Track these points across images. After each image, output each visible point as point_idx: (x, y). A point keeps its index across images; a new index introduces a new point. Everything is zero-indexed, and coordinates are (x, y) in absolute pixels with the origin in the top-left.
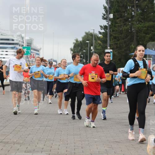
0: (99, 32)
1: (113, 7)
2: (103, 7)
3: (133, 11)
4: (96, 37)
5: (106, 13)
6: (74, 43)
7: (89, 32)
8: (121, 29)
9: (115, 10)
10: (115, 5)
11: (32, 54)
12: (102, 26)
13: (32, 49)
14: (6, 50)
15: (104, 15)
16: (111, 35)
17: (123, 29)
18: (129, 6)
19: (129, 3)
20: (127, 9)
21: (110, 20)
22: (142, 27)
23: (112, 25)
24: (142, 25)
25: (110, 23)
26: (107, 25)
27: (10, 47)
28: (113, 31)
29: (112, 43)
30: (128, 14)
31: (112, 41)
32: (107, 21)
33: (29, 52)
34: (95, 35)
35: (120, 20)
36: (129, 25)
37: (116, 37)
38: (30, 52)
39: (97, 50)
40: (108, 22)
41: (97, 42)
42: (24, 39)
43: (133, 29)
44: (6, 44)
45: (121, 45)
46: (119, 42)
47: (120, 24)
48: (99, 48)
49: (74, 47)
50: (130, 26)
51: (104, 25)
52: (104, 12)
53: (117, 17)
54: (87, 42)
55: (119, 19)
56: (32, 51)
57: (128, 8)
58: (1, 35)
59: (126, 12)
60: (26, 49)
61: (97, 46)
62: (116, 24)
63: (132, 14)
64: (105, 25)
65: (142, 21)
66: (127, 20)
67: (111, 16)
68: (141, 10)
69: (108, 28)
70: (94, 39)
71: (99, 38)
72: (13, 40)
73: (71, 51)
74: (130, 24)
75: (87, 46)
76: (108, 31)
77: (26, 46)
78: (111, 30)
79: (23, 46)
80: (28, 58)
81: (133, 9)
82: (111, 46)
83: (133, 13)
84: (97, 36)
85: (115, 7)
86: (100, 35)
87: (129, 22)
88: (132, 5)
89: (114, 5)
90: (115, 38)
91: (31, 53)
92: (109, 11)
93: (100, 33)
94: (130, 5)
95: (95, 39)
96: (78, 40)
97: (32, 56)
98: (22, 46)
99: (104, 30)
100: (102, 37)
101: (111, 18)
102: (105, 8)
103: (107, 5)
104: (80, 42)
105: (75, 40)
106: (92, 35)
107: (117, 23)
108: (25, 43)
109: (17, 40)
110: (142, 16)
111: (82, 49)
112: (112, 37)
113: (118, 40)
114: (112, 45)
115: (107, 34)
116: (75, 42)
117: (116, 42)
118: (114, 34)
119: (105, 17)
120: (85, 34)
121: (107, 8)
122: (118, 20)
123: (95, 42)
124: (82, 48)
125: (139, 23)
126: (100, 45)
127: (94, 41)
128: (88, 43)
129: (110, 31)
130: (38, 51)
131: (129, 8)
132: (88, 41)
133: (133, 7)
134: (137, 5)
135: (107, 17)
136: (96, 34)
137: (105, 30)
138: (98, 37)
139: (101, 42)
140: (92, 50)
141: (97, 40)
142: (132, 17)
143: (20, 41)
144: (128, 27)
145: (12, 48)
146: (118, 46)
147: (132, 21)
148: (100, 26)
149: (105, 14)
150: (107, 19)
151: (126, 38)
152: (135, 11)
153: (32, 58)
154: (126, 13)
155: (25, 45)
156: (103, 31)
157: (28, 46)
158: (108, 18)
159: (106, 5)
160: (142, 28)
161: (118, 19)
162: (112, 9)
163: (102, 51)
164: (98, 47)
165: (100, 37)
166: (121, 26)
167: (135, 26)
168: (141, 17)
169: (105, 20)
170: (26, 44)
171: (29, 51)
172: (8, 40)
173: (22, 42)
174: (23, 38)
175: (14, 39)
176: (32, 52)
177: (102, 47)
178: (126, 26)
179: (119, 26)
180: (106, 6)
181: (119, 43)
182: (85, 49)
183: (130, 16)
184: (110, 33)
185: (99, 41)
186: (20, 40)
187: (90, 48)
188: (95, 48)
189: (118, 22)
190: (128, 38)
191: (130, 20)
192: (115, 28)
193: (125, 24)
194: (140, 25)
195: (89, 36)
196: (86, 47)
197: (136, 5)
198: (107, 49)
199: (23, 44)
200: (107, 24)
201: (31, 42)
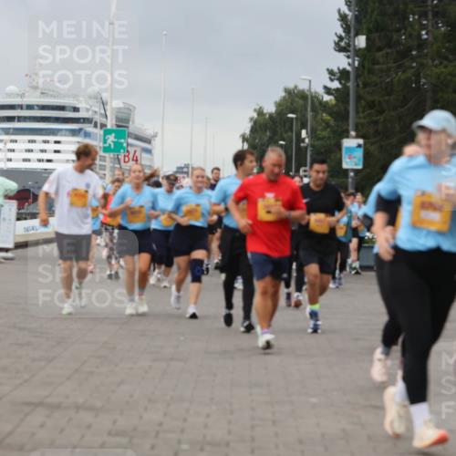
0: (325, 87)
1: (365, 17)
2: (337, 16)
3: (424, 29)
4: (317, 104)
5: (344, 31)
6: (251, 119)
7: (296, 87)
8: (388, 80)
9: (371, 26)
10: (372, 11)
11: (131, 150)
12: (332, 71)
13: (130, 135)
14: (57, 138)
15: (341, 38)
16: (359, 98)
17: (396, 80)
18: (414, 15)
19: (411, 6)
20: (406, 22)
21: (358, 52)
22: (450, 74)
23: (363, 67)
24: (450, 69)
25: (356, 63)
26: (349, 68)
27: (66, 130)
28: (365, 85)
29: (362, 121)
30: (410, 36)
31: (361, 115)
32: (348, 57)
33: (122, 144)
34: (312, 97)
35: (387, 53)
36: (413, 68)
37: (373, 102)
38: (125, 145)
39: (319, 139)
40: (350, 61)
41: (319, 117)
42: (108, 108)
43: (423, 80)
44: (57, 120)
45: (389, 125)
46: (381, 118)
47: (384, 66)
48: (325, 134)
49: (253, 130)
50: (413, 70)
51: (339, 69)
52: (340, 31)
53: (378, 43)
54: (290, 115)
55: (384, 52)
56: (131, 141)
57: (408, 18)
58: (42, 93)
59: (403, 31)
60: (113, 135)
61: (320, 128)
62: (374, 64)
63: (420, 35)
64: (341, 68)
65: (451, 57)
66: (405, 54)
67: (361, 41)
68: (446, 24)
69: (352, 76)
70: (309, 109)
71: (324, 106)
72: (76, 109)
73: (243, 142)
74: (414, 65)
75: (291, 129)
76: (351, 84)
77: (115, 128)
78: (360, 83)
79: (106, 126)
80: (119, 163)
81: (425, 22)
82: (360, 127)
83: (424, 32)
84: (318, 99)
85: (371, 17)
86: (327, 98)
87: (413, 59)
88: (422, 9)
89: (369, 10)
90: (371, 105)
91: (129, 149)
92: (355, 29)
93: (328, 91)
94: (415, 9)
95: (314, 110)
96: (265, 111)
97: (131, 156)
98: (103, 126)
99: (340, 83)
100: (334, 102)
101: (360, 49)
102: (343, 18)
103: (350, 10)
104: (271, 115)
105: (255, 110)
106: (303, 96)
107: (378, 63)
108: (112, 120)
109: (88, 110)
110: (449, 42)
111: (277, 137)
112: (363, 102)
113: (381, 112)
114: (362, 125)
115: (348, 94)
116: (255, 115)
117: (375, 118)
118: (368, 93)
119: (343, 44)
120: (283, 94)
121: (349, 18)
122: (380, 54)
123: (315, 117)
124: (274, 132)
125: (441, 63)
126: (328, 125)
127: (310, 114)
128: (292, 118)
129: (358, 85)
130: (148, 141)
131: (411, 19)
132: (293, 113)
133: (424, 15)
134: (436, 9)
135: (348, 45)
136: (316, 93)
137: (343, 82)
138: (321, 103)
139: (329, 118)
140: (303, 141)
141: (320, 112)
142: (422, 44)
143: (96, 112)
144: (409, 73)
145: (74, 133)
146: (380, 127)
147: (420, 56)
148: (328, 70)
149: (343, 35)
150: (349, 51)
151: (403, 107)
152: (430, 28)
153: (131, 163)
154: (404, 34)
155: (110, 124)
156: (336, 85)
157: (118, 126)
158: (351, 49)
159: (345, 9)
160: (449, 77)
161: (380, 49)
162: (364, 21)
163: (333, 142)
164: (322, 130)
165: (327, 102)
166: (389, 70)
167: (429, 72)
168: (447, 45)
169: (342, 54)
170: (114, 122)
171: (123, 141)
172: (62, 108)
173: (101, 114)
174: (104, 104)
175: (77, 106)
176: (132, 145)
177: (334, 132)
178: (404, 72)
179: (382, 71)
180: (347, 12)
181: (382, 120)
182: (285, 136)
183: (415, 43)
184: (357, 92)
185: (324, 115)
186: (97, 109)
187: (299, 134)
188: (313, 134)
189: (381, 60)
190: (409, 105)
191: (414, 53)
192: (371, 76)
193: (400, 66)
194: (443, 70)
195: (297, 99)
196: (286, 132)
197: (433, 11)
198: (348, 137)
199: (104, 120)
200: (349, 64)
201: (130, 114)
